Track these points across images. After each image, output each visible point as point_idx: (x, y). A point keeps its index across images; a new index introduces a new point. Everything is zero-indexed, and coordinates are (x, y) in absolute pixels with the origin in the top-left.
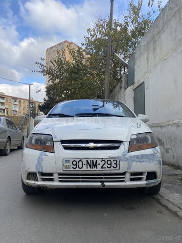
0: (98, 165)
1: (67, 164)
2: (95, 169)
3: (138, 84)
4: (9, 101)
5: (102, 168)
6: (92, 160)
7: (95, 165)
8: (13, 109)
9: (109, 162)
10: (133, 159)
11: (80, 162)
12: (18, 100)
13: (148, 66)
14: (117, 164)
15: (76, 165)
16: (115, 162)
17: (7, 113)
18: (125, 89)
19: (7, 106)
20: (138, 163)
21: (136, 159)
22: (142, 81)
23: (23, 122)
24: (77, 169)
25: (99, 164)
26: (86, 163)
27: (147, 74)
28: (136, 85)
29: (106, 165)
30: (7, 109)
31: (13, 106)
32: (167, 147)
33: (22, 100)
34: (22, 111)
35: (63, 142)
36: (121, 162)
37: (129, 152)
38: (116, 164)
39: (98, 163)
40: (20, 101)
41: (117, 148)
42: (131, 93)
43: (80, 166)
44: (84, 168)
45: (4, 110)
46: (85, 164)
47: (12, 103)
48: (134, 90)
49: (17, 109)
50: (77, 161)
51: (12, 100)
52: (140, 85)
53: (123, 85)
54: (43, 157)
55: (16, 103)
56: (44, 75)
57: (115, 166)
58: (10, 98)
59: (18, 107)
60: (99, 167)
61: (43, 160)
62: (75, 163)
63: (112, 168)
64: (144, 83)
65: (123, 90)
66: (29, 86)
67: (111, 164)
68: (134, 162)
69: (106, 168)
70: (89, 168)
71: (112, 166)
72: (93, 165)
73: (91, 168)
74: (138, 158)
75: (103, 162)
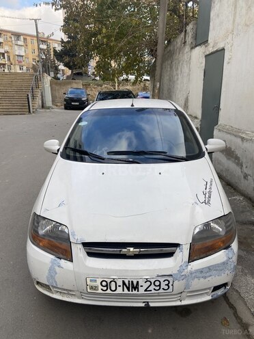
0: (140, 288)
1: (94, 284)
2: (134, 292)
3: (213, 47)
4: (9, 39)
5: (146, 290)
6: (131, 280)
7: (136, 287)
8: (17, 54)
9: (157, 283)
10: (194, 275)
11: (113, 283)
12: (22, 37)
13: (234, 21)
14: (170, 285)
15: (107, 286)
16: (167, 282)
17: (9, 59)
18: (192, 48)
19: (7, 48)
20: (202, 280)
21: (198, 274)
22: (220, 46)
23: (33, 83)
24: (109, 291)
25: (142, 286)
26: (121, 284)
27: (230, 36)
28: (210, 49)
29: (152, 287)
30: (7, 52)
31: (16, 47)
32: (246, 171)
33: (28, 38)
34: (31, 56)
35: (85, 245)
36: (176, 283)
37: (189, 262)
38: (168, 285)
39: (140, 284)
40: (25, 39)
41: (170, 255)
42: (200, 61)
43: (113, 288)
44: (119, 290)
45: (3, 54)
46: (120, 286)
47: (14, 42)
48: (206, 56)
49: (23, 54)
50: (109, 281)
51: (13, 37)
52: (217, 51)
53: (189, 39)
54: (57, 268)
55: (19, 43)
56: (56, 9)
57: (167, 287)
58: (9, 34)
59: (23, 49)
60: (142, 290)
61: (56, 273)
62: (104, 283)
63: (161, 291)
64: (223, 49)
65: (187, 48)
66: (35, 20)
67: (160, 285)
68: (196, 279)
69: (153, 290)
70: (126, 291)
71: (162, 288)
72: (133, 287)
73: (129, 291)
74: (202, 272)
75: (148, 283)
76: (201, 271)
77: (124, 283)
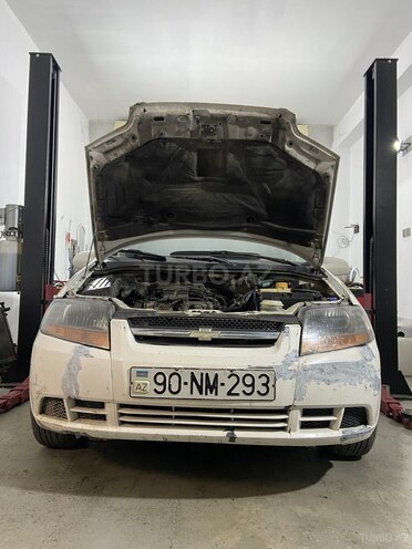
0: (220, 387)
1: (141, 381)
2: (210, 396)
5: (229, 393)
6: (204, 372)
7: (213, 387)
9: (248, 381)
10: (309, 373)
11: (175, 378)
14: (270, 385)
15: (164, 383)
16: (264, 380)
20: (323, 384)
21: (316, 374)
24: (167, 394)
25: (223, 384)
26: (189, 381)
29: (240, 388)
36: (279, 382)
37: (300, 356)
38: (265, 385)
39: (220, 381)
43: (175, 388)
44: (185, 393)
46: (186, 383)
50: (167, 373)
54: (82, 358)
57: (263, 390)
60: (222, 393)
61: (80, 368)
62: (160, 379)
63: (255, 396)
67: (253, 385)
68: (313, 382)
69: (241, 394)
70: (196, 394)
71: (256, 390)
72: (208, 386)
73: (201, 393)
74: (322, 370)
75: (234, 379)
76: (321, 368)
77: (193, 378)
